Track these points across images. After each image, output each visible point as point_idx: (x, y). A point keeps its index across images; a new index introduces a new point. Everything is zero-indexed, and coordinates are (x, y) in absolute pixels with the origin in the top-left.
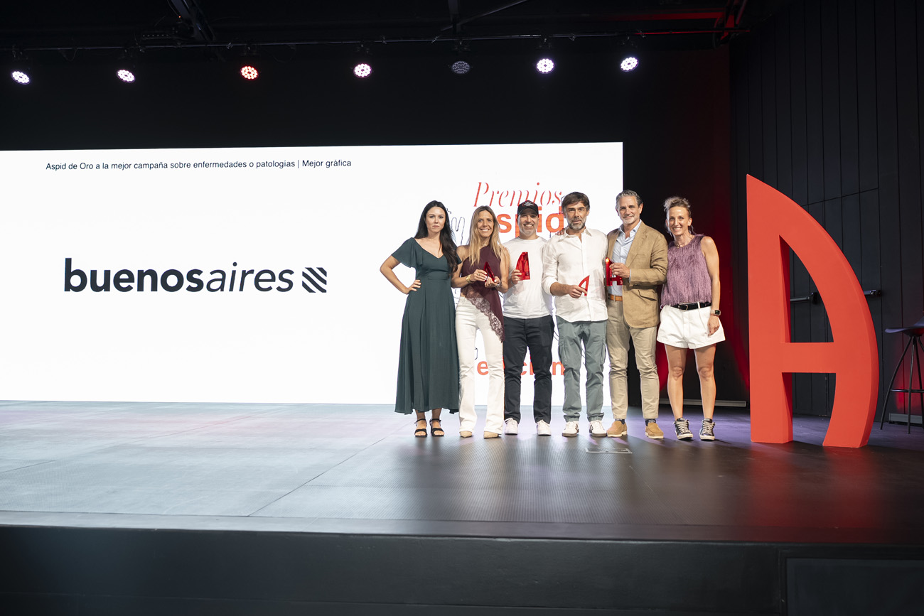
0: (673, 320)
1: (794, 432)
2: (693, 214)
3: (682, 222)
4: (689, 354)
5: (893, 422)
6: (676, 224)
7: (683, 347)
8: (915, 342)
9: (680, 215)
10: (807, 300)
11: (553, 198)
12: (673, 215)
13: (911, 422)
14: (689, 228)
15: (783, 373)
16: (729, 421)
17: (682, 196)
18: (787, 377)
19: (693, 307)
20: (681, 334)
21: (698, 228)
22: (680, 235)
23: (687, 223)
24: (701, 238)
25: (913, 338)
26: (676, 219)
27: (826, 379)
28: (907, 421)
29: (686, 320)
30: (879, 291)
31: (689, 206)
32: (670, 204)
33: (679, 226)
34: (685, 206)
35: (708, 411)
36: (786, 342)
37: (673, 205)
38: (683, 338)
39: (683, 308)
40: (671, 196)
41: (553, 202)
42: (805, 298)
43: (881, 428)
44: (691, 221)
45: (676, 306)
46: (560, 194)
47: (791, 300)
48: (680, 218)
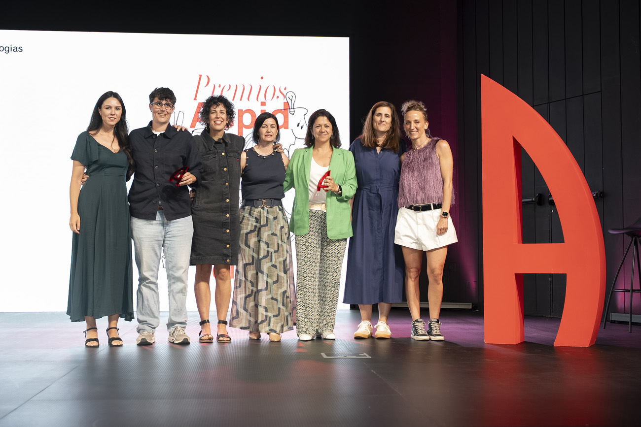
0: (407, 221)
1: (525, 334)
2: (429, 117)
3: (419, 126)
4: (423, 256)
5: (614, 322)
6: (412, 128)
7: (418, 249)
8: (636, 243)
9: (416, 118)
10: (532, 201)
11: (278, 93)
12: (409, 119)
13: (632, 321)
14: (426, 131)
15: (515, 274)
16: (458, 323)
17: (418, 100)
18: (519, 278)
19: (427, 208)
20: (415, 235)
21: (435, 132)
22: (417, 139)
23: (423, 126)
24: (437, 141)
25: (634, 239)
26: (413, 122)
27: (550, 279)
28: (629, 321)
29: (420, 221)
30: (601, 193)
31: (425, 110)
32: (406, 107)
33: (415, 130)
34: (421, 110)
35: (434, 314)
36: (519, 243)
37: (409, 109)
38: (417, 239)
39: (417, 209)
40: (408, 99)
41: (278, 97)
42: (530, 200)
43: (604, 328)
44: (427, 124)
45: (410, 208)
46: (285, 89)
47: (523, 200)
48: (416, 122)
